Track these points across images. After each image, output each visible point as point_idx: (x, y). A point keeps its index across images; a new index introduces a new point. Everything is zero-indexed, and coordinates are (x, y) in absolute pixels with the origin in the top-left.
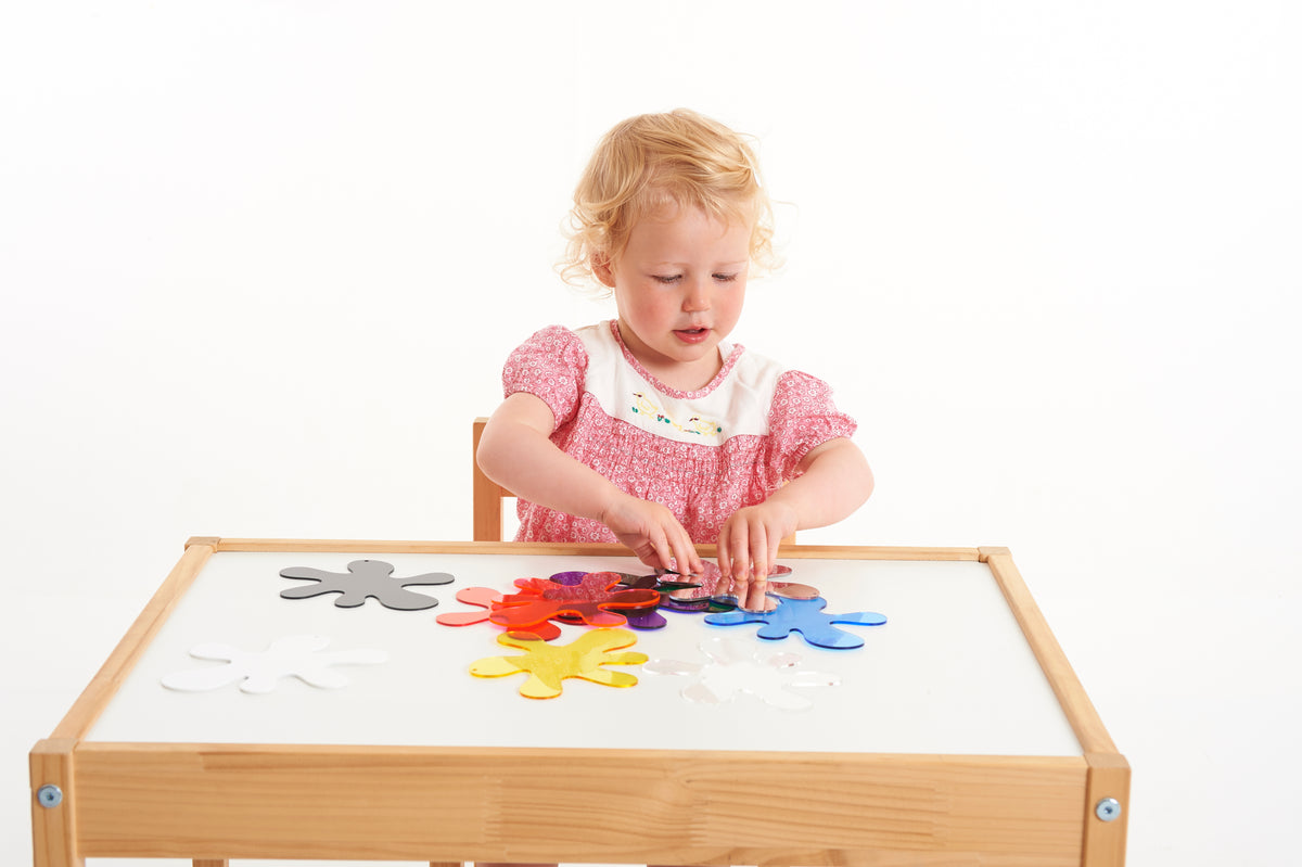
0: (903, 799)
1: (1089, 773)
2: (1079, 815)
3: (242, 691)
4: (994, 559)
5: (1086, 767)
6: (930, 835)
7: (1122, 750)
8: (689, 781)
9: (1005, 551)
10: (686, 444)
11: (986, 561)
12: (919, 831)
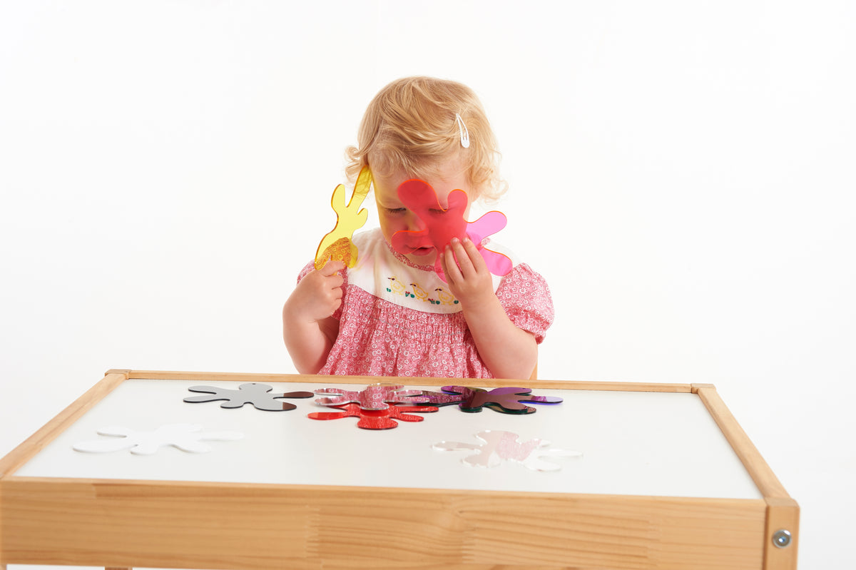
0: (624, 528)
1: (767, 511)
2: (760, 543)
3: (132, 453)
4: (703, 391)
5: (765, 505)
6: (645, 557)
7: (793, 495)
8: (461, 512)
9: (711, 387)
10: (426, 313)
11: (696, 393)
12: (636, 553)
